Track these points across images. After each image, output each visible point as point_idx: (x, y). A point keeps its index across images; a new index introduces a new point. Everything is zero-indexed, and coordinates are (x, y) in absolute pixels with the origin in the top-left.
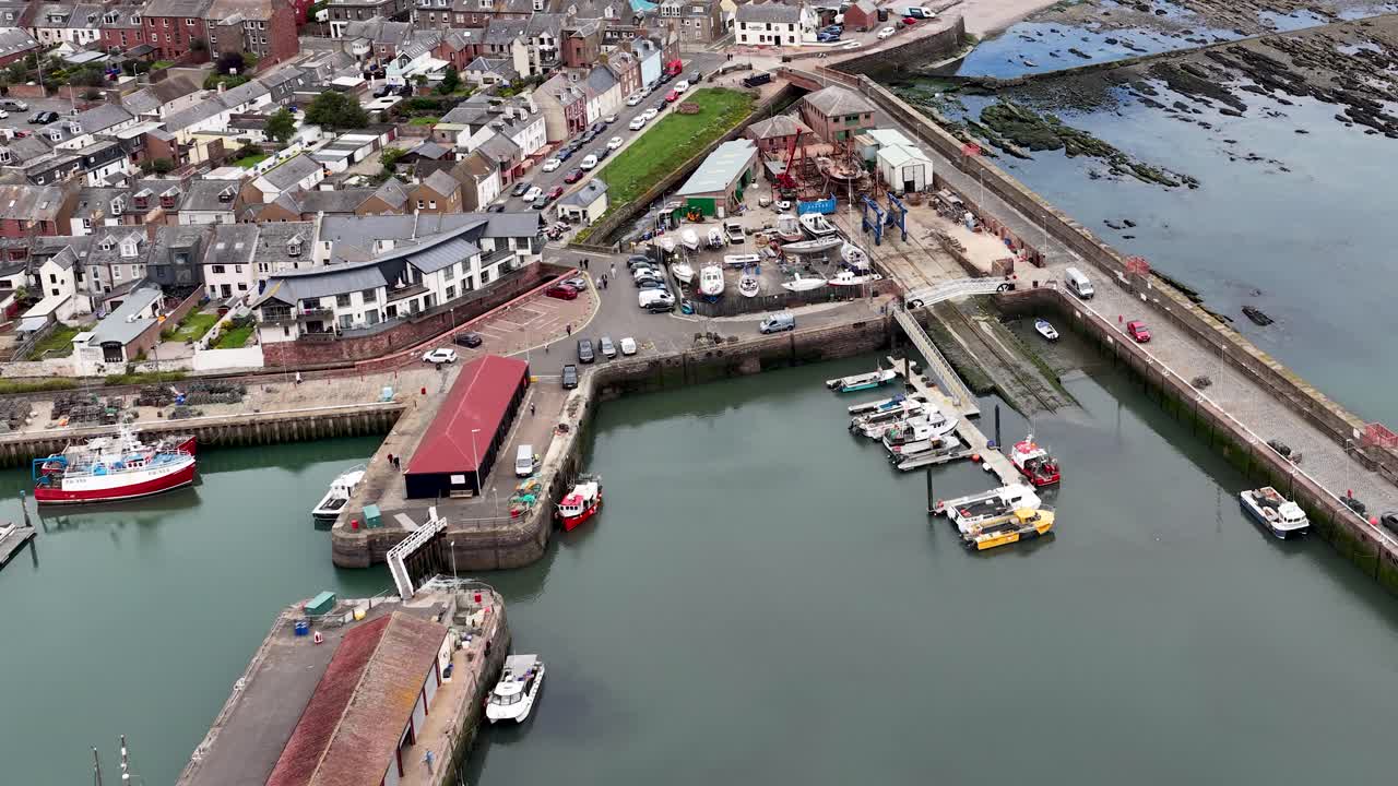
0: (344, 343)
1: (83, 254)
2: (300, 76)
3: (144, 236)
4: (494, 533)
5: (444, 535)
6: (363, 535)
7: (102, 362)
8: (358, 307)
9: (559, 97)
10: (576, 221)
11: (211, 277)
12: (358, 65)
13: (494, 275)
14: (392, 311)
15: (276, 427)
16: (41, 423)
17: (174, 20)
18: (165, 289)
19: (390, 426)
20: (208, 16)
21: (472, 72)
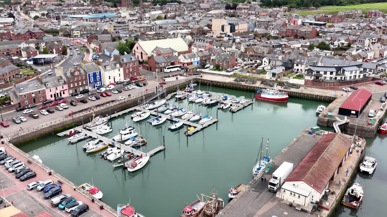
0: (323, 83)
1: (271, 58)
2: (316, 41)
3: (284, 56)
4: (363, 127)
5: (348, 124)
6: (327, 119)
7: (271, 77)
8: (328, 75)
9: (379, 48)
10: (382, 71)
11: (295, 67)
12: (328, 41)
13: (362, 76)
14: (336, 78)
15: (306, 95)
16: (258, 84)
17: (292, 30)
18: (286, 67)
19: (332, 101)
20: (299, 30)
21: (354, 45)
